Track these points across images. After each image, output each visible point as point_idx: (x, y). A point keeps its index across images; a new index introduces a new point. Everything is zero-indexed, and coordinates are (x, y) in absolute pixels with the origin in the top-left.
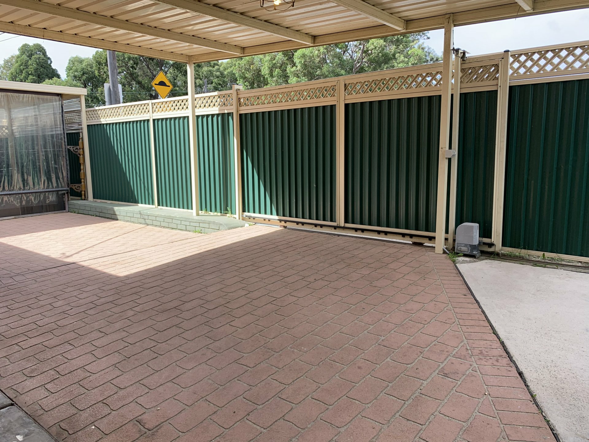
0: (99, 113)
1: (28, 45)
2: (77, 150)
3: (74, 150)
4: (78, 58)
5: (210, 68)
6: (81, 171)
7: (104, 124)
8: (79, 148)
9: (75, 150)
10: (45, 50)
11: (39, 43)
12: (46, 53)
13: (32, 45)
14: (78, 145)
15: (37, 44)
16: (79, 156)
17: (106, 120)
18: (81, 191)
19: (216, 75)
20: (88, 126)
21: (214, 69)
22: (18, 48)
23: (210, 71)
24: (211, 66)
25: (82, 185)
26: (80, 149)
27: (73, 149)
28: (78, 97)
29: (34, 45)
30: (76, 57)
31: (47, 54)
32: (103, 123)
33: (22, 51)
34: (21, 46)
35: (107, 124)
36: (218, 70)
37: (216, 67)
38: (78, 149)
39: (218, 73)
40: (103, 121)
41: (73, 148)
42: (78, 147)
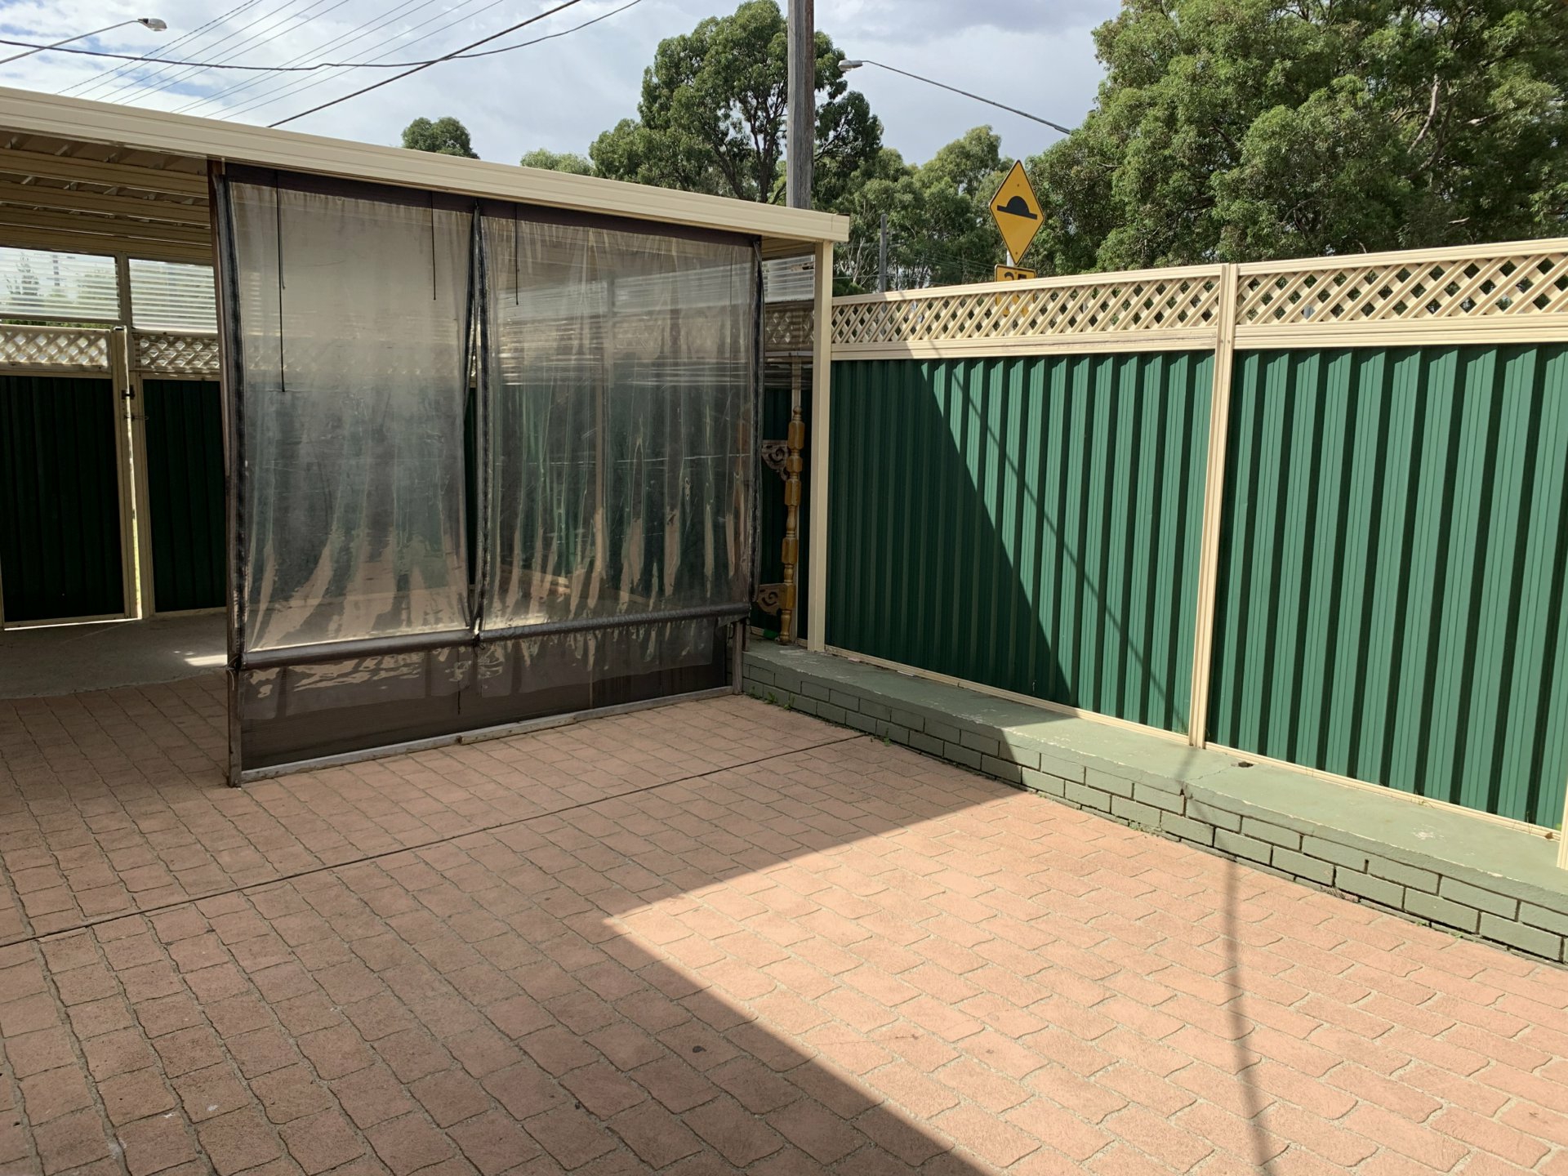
0: (899, 316)
1: (428, 123)
2: (780, 457)
3: (770, 455)
4: (544, 154)
5: (887, 183)
6: (784, 534)
7: (920, 362)
8: (786, 450)
9: (774, 456)
10: (467, 135)
11: (454, 117)
12: (468, 143)
13: (437, 121)
14: (786, 438)
15: (450, 119)
16: (784, 477)
17: (938, 343)
18: (780, 612)
19: (901, 202)
20: (836, 365)
21: (898, 185)
22: (402, 131)
23: (886, 190)
24: (887, 176)
25: (784, 590)
26: (790, 452)
27: (769, 451)
28: (810, 247)
29: (442, 121)
30: (539, 154)
31: (471, 146)
32: (916, 355)
33: (413, 139)
34: (409, 126)
35: (935, 363)
36: (908, 188)
37: (903, 180)
38: (783, 453)
39: (908, 197)
40: (919, 348)
41: (768, 447)
42: (784, 445)
